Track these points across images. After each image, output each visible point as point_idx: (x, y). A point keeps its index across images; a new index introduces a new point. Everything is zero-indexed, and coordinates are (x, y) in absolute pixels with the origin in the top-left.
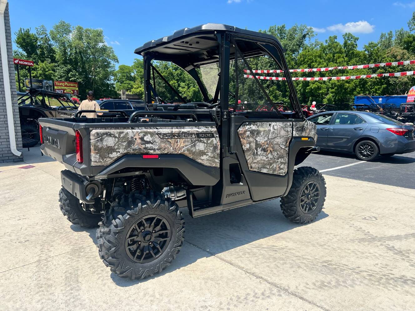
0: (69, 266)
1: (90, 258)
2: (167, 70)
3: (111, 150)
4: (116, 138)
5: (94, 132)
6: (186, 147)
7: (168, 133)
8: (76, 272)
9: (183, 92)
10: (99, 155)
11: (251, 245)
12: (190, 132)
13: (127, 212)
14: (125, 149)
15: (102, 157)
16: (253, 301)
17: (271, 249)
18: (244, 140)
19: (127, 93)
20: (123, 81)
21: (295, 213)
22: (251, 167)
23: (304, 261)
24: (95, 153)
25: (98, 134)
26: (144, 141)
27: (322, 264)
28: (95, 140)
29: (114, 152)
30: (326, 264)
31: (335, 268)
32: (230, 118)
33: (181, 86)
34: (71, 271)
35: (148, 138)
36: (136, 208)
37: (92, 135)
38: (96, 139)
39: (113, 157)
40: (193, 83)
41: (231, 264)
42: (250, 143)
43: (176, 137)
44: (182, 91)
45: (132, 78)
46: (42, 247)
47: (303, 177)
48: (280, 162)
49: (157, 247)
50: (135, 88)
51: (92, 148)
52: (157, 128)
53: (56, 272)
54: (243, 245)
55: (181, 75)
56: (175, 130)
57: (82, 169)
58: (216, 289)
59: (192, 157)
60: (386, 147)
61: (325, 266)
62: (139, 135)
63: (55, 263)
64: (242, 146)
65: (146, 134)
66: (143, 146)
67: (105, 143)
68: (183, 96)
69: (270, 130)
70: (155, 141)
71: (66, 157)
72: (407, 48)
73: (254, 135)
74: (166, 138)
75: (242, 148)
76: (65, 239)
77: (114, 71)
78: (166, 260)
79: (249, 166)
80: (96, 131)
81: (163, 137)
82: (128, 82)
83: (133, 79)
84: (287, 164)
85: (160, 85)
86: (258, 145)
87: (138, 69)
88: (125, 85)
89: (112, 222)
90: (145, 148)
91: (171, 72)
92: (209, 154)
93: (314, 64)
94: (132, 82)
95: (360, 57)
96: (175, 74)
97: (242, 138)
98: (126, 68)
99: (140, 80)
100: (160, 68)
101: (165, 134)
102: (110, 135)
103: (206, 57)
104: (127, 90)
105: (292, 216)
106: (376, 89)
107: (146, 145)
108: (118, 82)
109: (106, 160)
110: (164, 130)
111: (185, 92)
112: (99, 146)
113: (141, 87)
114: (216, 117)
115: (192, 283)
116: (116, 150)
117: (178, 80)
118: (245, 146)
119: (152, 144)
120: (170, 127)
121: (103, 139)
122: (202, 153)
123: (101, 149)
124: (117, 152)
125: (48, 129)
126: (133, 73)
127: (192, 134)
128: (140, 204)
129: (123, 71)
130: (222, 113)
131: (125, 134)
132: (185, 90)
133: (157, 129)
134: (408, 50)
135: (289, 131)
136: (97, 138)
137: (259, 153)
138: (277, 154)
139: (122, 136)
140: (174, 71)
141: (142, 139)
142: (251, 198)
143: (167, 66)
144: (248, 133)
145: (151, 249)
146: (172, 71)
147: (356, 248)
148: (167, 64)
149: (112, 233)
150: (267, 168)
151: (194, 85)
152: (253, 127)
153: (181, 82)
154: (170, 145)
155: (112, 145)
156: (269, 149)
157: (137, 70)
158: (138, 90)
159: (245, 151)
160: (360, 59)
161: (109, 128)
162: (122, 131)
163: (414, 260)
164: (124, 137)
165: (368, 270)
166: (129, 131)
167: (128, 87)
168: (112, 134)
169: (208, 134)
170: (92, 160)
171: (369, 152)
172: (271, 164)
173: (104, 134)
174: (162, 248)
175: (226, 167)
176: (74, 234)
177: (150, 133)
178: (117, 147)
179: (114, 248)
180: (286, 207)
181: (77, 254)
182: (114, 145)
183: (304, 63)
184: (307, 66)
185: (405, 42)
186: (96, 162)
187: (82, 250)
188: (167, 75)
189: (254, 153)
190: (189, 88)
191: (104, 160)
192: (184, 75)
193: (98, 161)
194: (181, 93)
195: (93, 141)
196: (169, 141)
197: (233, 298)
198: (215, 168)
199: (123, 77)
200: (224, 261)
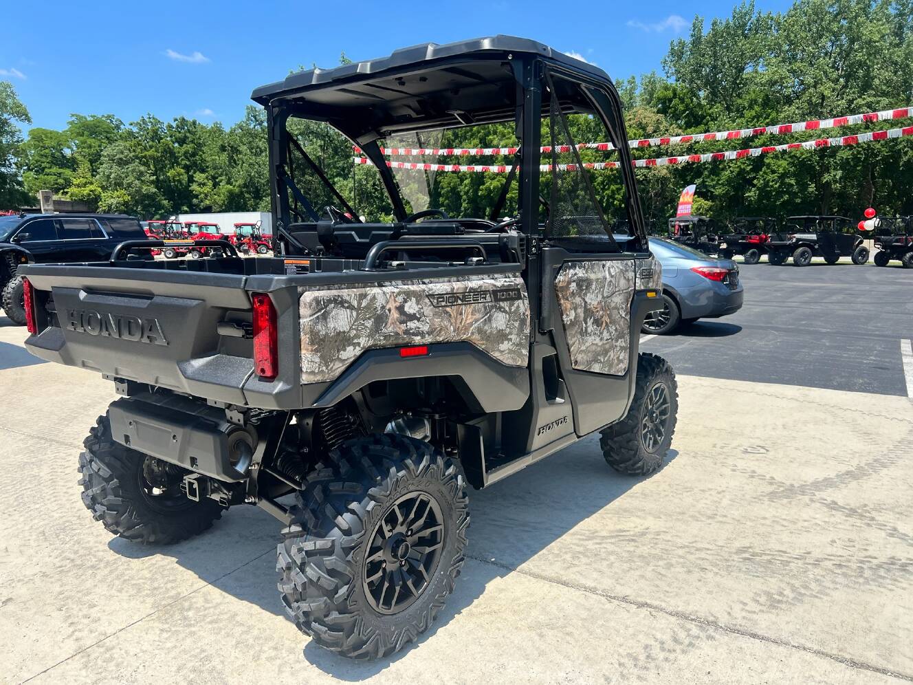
0: (177, 650)
1: (221, 620)
2: (159, 142)
3: (343, 340)
4: (352, 309)
5: (308, 296)
6: (476, 325)
7: (447, 294)
8: (208, 666)
9: (202, 195)
10: (319, 354)
11: (574, 534)
12: (483, 289)
13: (370, 492)
14: (370, 336)
15: (326, 360)
16: (666, 659)
17: (622, 538)
18: (567, 301)
19: (55, 197)
20: (44, 168)
21: (636, 454)
22: (576, 362)
23: (703, 555)
24: (312, 351)
25: (317, 301)
26: (404, 315)
27: (741, 556)
28: (312, 318)
29: (349, 346)
30: (747, 555)
31: (769, 562)
32: (541, 253)
33: (195, 182)
34: (192, 664)
35: (411, 307)
36: (386, 481)
37: (305, 304)
38: (314, 314)
39: (348, 359)
40: (226, 175)
41: (565, 584)
42: (575, 309)
43: (460, 302)
44: (201, 193)
45: (68, 160)
46: (63, 613)
47: (646, 377)
48: (620, 346)
49: (420, 569)
50: (78, 186)
51: (305, 338)
52: (424, 280)
53: (150, 673)
54: (559, 537)
55: (194, 155)
56: (458, 286)
57: (277, 394)
58: (574, 647)
59: (483, 347)
60: (692, 304)
61: (749, 559)
62: (395, 301)
63: (133, 651)
64: (562, 315)
65: (408, 295)
66: (403, 327)
67: (331, 325)
68: (202, 204)
69: (606, 279)
70: (423, 312)
71: (193, 366)
72: (663, 111)
73: (583, 290)
74: (443, 304)
75: (563, 321)
76: (117, 582)
77: (18, 142)
78: (439, 597)
79: (572, 358)
80: (313, 296)
81: (438, 304)
82: (55, 169)
83: (72, 164)
84: (628, 350)
85: (143, 178)
86: (588, 312)
87: (81, 138)
88: (50, 177)
89: (336, 521)
90: (407, 332)
91: (169, 148)
92: (513, 337)
93: (491, 137)
94: (67, 172)
95: (578, 125)
96: (179, 152)
97: (564, 298)
98: (49, 135)
99: (89, 166)
100: (140, 138)
101: (441, 296)
102: (340, 302)
103: (415, 114)
104: (56, 191)
105: (630, 460)
106: (613, 191)
107: (408, 324)
108: (29, 169)
109: (332, 367)
110: (439, 285)
111: (206, 195)
112: (321, 333)
113: (92, 183)
114: (519, 251)
115: (512, 642)
116: (353, 340)
117: (187, 168)
118: (567, 315)
119: (418, 320)
120: (446, 279)
121: (329, 314)
122: (502, 336)
123: (323, 340)
124: (355, 345)
125: (83, 295)
126: (69, 147)
127: (485, 292)
128: (393, 470)
129: (41, 145)
130: (529, 241)
131: (371, 300)
132: (206, 189)
133: (424, 283)
134: (666, 116)
135: (630, 278)
136: (316, 313)
137: (589, 330)
138: (616, 330)
139: (364, 304)
140: (176, 145)
141: (400, 309)
142: (575, 431)
143: (159, 133)
144: (573, 286)
145: (406, 575)
146: (170, 146)
147: (774, 513)
148: (158, 130)
149: (338, 549)
150: (601, 362)
151: (229, 179)
152: (580, 273)
153: (195, 173)
154: (450, 321)
155: (346, 328)
156: (603, 319)
157: (77, 142)
158: (86, 191)
159: (566, 327)
160: (579, 129)
161: (336, 286)
162: (362, 291)
163: (887, 524)
164: (368, 307)
165: (829, 555)
166: (376, 291)
167: (56, 184)
168: (346, 302)
169: (512, 290)
170: (304, 370)
171: (661, 317)
172: (606, 352)
173: (330, 301)
174: (427, 568)
175: (538, 366)
176: (132, 565)
177: (414, 294)
178: (355, 332)
179: (346, 587)
180: (615, 442)
181: (177, 616)
182: (348, 328)
183: (471, 136)
184: (478, 140)
185: (659, 99)
186: (312, 373)
187: (186, 604)
188: (159, 155)
189: (582, 329)
190: (215, 185)
191: (329, 368)
192: (201, 156)
193: (316, 371)
194: (196, 197)
195: (308, 319)
196: (447, 312)
197: (622, 661)
198: (519, 368)
199: (44, 159)
200: (544, 578)
